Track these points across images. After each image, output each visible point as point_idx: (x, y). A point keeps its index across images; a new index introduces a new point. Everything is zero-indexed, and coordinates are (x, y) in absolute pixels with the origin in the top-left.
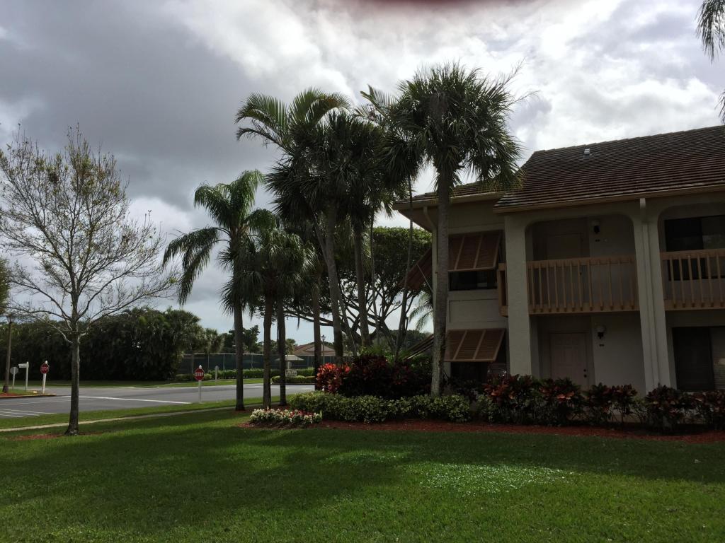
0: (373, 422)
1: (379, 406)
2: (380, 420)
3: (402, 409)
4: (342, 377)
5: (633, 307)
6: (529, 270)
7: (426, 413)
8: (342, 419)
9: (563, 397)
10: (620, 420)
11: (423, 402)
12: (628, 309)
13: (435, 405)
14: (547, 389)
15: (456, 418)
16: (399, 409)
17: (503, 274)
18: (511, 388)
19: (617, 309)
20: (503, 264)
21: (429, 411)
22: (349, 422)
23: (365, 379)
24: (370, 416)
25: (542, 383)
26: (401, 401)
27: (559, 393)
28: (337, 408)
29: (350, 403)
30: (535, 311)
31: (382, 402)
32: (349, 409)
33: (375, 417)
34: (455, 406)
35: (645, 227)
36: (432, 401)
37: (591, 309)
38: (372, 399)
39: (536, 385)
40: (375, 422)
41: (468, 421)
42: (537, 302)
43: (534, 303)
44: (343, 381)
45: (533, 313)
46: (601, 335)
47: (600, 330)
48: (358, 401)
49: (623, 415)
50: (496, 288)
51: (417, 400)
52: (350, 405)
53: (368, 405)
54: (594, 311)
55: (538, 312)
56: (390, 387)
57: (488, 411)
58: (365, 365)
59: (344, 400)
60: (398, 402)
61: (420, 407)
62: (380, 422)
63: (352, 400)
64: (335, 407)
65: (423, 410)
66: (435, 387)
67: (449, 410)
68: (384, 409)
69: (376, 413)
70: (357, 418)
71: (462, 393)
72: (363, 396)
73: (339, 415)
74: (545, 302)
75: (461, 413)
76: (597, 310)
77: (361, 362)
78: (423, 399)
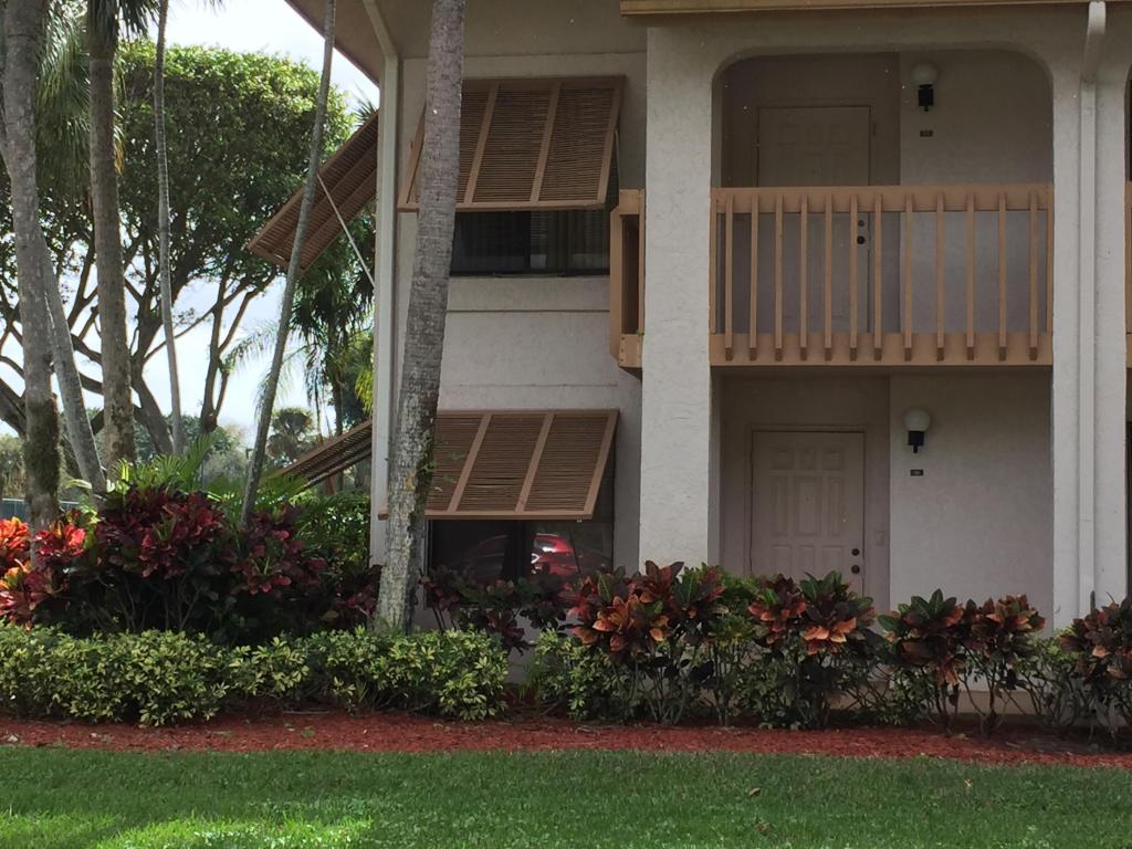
0: (175, 724)
1: (198, 670)
2: (199, 716)
3: (277, 677)
4: (56, 564)
5: (1034, 353)
6: (719, 219)
7: (362, 693)
8: (58, 715)
9: (824, 636)
10: (985, 708)
11: (351, 653)
12: (1018, 358)
13: (394, 663)
14: (776, 610)
15: (461, 705)
16: (268, 676)
17: (633, 227)
18: (659, 606)
19: (986, 358)
20: (634, 192)
21: (372, 685)
22: (86, 722)
23: (145, 574)
24: (165, 702)
25: (755, 591)
26: (273, 649)
27: (808, 622)
28: (40, 676)
29: (93, 658)
30: (729, 354)
31: (210, 654)
32: (86, 677)
33: (180, 705)
34: (460, 663)
35: (1088, 98)
36: (383, 650)
37: (908, 354)
38: (172, 642)
39: (738, 596)
40: (182, 722)
41: (501, 716)
42: (741, 326)
43: (729, 328)
44: (59, 579)
45: (722, 362)
46: (916, 440)
47: (917, 423)
48: (120, 650)
49: (993, 693)
50: (606, 272)
51: (331, 648)
52: (93, 665)
53: (159, 663)
54: (916, 361)
55: (741, 360)
56: (232, 600)
57: (570, 683)
58: (145, 524)
59: (67, 647)
60: (262, 652)
61: (341, 670)
62: (197, 722)
63: (99, 648)
64: (33, 672)
65: (348, 680)
66: (391, 603)
67: (441, 683)
68: (213, 677)
69: (185, 691)
70: (116, 707)
71: (481, 622)
72: (137, 631)
73: (48, 698)
74: (765, 327)
75: (481, 690)
76: (925, 358)
77: (127, 513)
78: (352, 645)
